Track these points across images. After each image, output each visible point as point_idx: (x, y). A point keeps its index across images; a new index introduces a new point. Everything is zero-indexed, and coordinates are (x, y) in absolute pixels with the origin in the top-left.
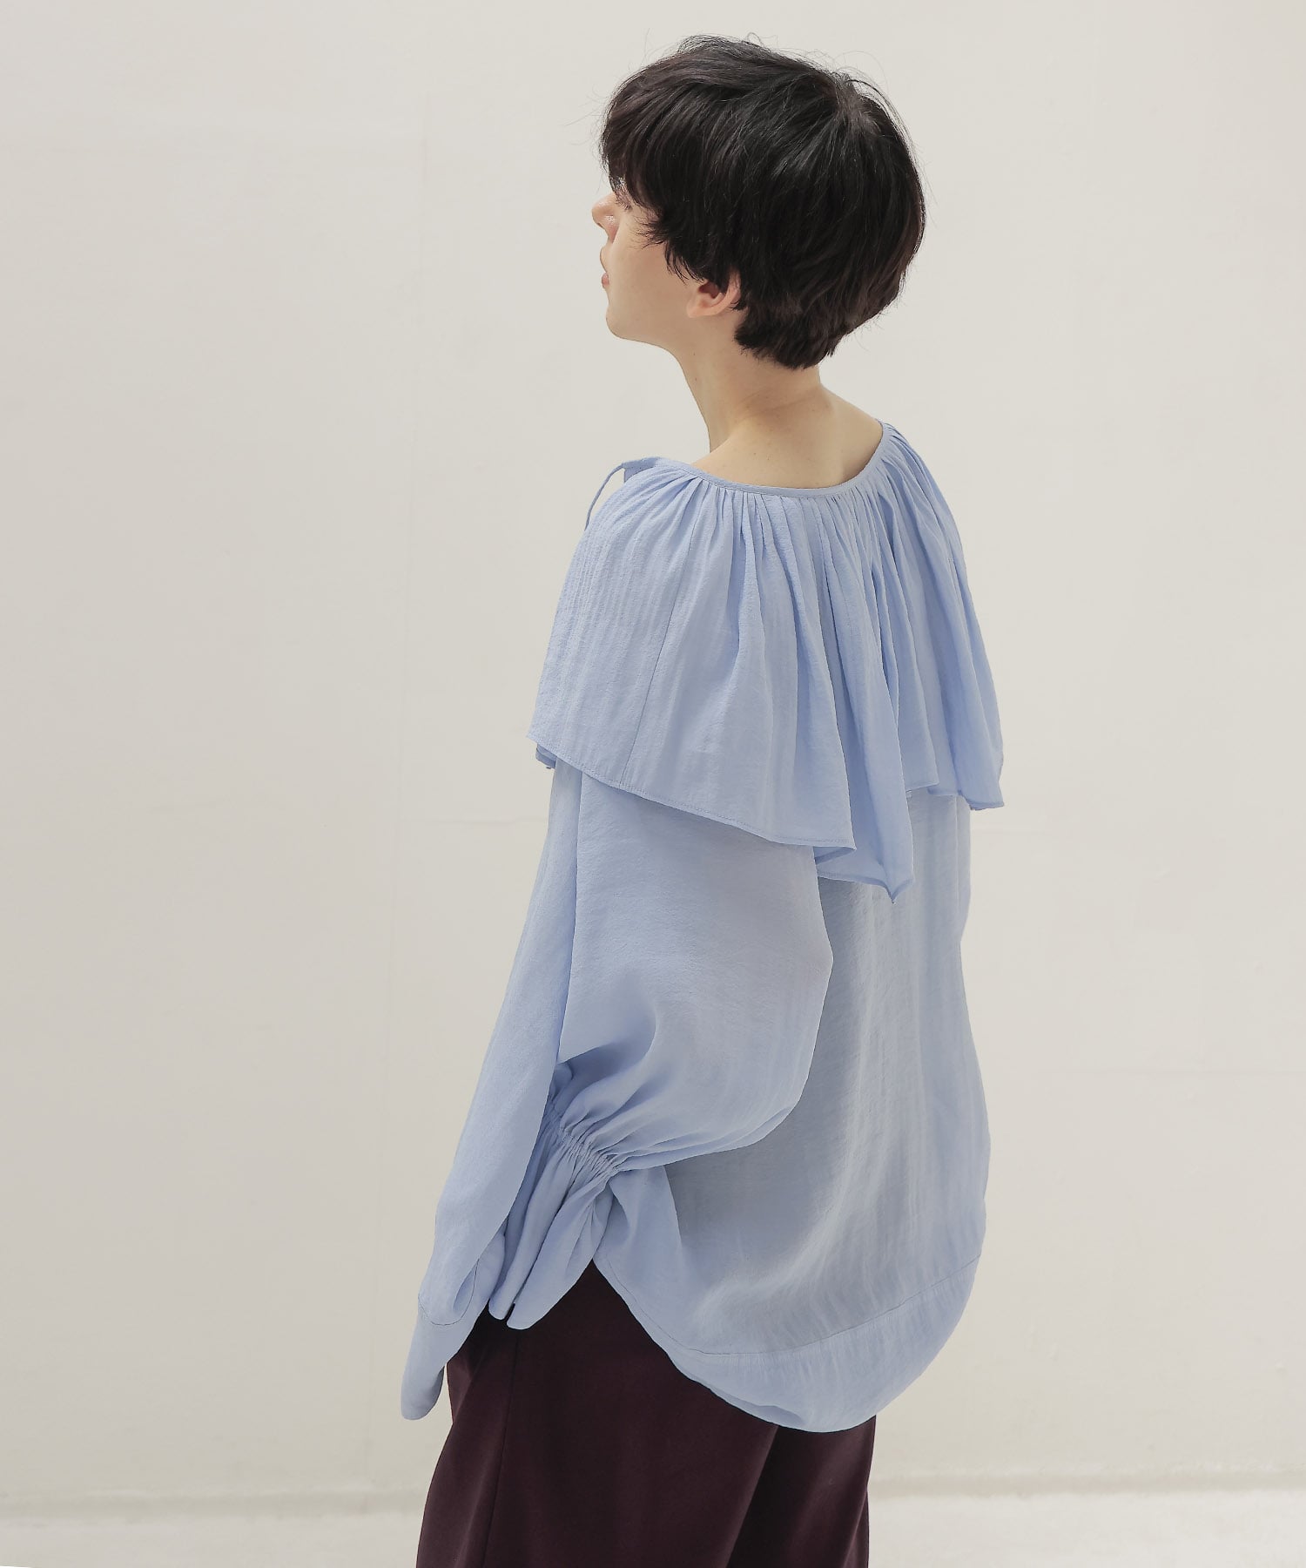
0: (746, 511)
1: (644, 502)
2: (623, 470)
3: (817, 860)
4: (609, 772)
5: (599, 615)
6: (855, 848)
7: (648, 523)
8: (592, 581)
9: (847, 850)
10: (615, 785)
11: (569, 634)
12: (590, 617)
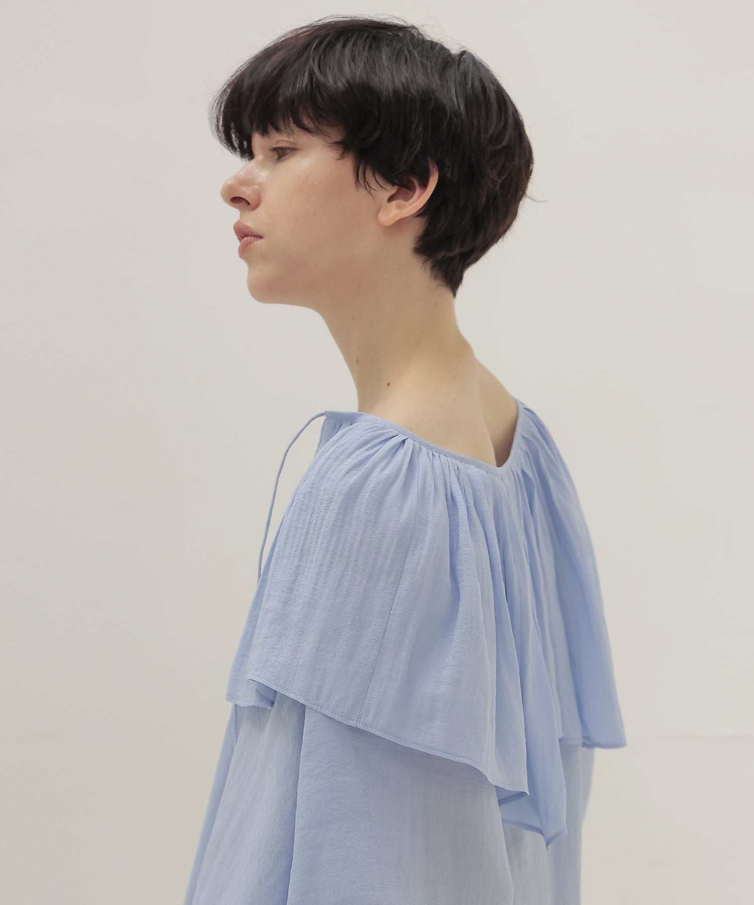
0: (452, 472)
1: (370, 456)
2: (324, 417)
3: (501, 802)
4: (345, 711)
5: (332, 563)
6: (528, 794)
7: (377, 476)
8: (322, 530)
9: (523, 794)
10: (352, 723)
11: (295, 581)
12: (321, 565)
